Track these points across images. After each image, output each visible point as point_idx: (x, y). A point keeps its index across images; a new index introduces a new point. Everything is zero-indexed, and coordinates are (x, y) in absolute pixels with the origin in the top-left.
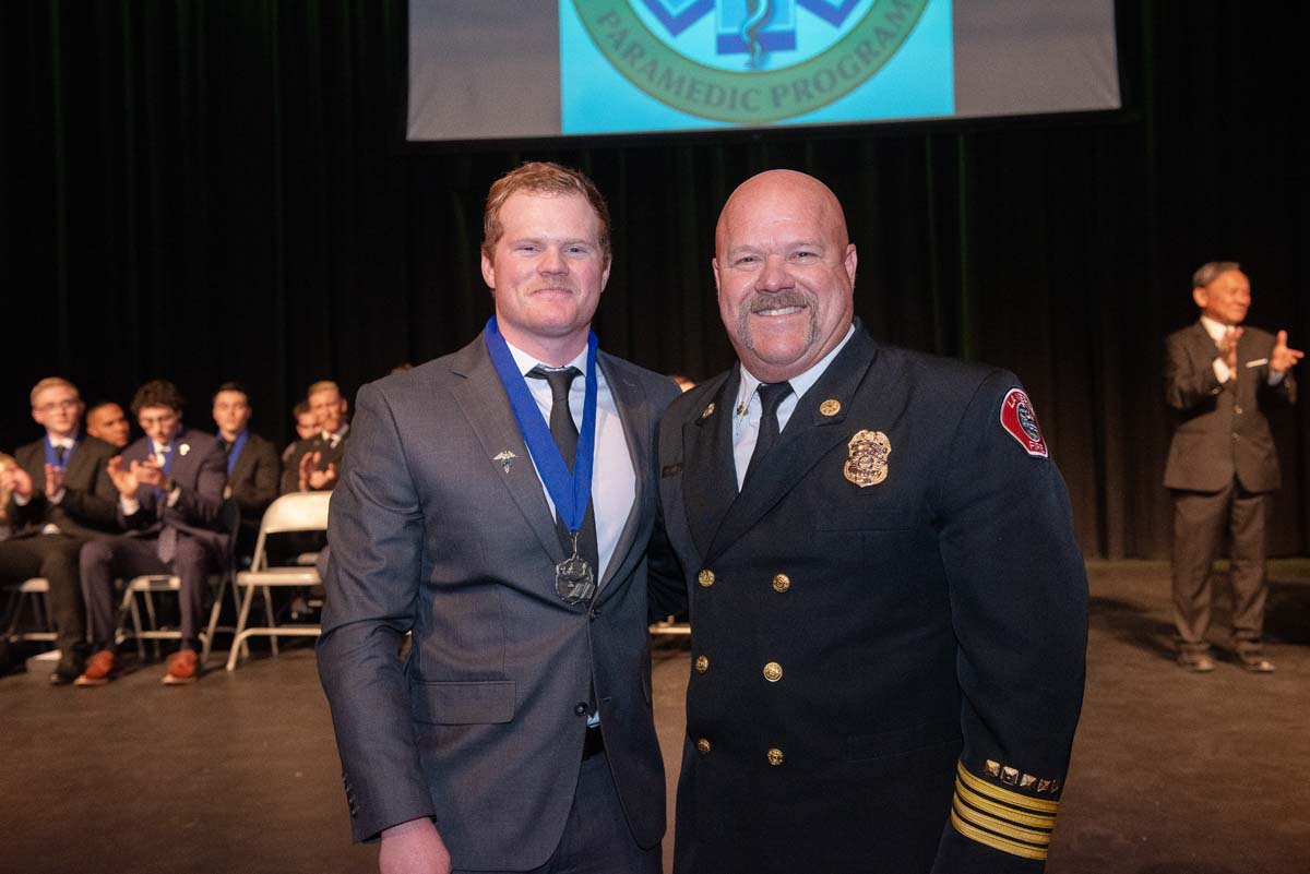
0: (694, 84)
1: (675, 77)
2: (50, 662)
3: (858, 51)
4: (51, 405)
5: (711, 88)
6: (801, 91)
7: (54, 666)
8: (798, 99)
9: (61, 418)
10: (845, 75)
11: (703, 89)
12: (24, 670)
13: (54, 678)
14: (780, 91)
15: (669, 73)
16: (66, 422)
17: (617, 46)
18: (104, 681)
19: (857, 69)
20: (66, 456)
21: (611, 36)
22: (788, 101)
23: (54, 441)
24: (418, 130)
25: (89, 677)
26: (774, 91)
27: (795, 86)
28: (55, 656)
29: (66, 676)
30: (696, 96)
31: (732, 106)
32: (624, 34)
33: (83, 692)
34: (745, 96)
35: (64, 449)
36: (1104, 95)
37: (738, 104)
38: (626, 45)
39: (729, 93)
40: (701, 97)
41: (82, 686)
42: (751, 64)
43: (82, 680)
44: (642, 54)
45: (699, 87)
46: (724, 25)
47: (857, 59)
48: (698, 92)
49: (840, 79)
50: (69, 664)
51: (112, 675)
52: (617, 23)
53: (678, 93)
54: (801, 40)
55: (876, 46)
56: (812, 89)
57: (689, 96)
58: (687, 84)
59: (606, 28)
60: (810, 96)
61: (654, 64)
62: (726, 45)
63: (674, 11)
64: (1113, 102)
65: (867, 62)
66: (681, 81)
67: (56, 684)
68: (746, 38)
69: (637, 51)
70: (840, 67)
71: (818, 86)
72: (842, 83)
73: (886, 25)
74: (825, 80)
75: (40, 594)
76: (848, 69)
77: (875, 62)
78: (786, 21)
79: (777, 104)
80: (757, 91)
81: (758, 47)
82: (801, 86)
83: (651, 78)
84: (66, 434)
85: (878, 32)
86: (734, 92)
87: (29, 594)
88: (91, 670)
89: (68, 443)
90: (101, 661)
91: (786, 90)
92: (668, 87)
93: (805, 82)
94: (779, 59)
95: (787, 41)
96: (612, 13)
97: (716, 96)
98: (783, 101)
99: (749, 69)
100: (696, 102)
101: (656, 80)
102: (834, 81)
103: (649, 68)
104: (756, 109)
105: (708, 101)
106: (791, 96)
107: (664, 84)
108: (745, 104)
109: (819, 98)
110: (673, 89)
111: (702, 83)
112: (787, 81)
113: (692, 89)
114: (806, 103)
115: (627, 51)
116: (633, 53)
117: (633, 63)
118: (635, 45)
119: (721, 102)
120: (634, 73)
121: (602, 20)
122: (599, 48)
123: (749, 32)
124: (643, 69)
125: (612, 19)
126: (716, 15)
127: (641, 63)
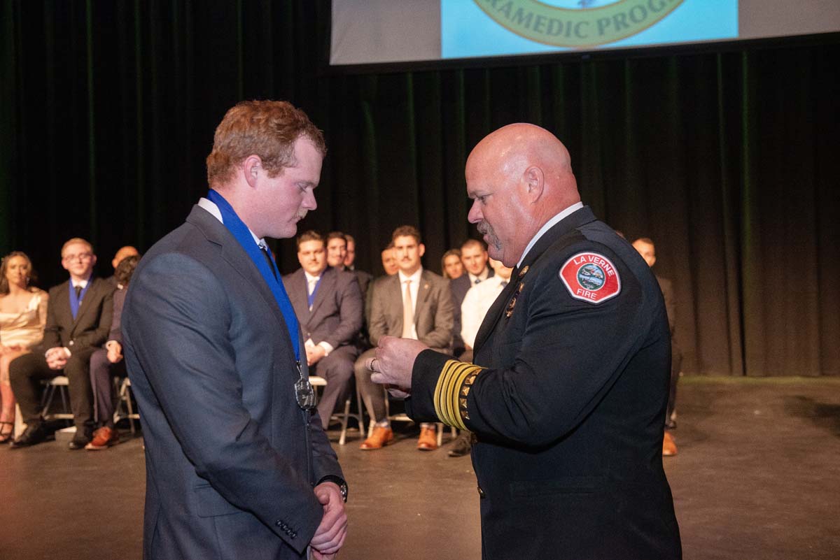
0: (539, 18)
1: (526, 13)
2: (71, 433)
4: (73, 256)
5: (551, 22)
6: (620, 22)
7: (72, 436)
8: (618, 28)
9: (79, 265)
10: (654, 10)
11: (547, 22)
12: (54, 439)
13: (71, 445)
14: (604, 23)
15: (520, 12)
16: (82, 267)
18: (105, 447)
19: (663, 5)
20: (82, 292)
23: (75, 282)
24: (338, 57)
25: (94, 444)
26: (599, 22)
27: (615, 17)
28: (73, 430)
29: (79, 444)
30: (541, 28)
31: (568, 34)
33: (90, 454)
34: (578, 26)
35: (81, 288)
37: (572, 32)
39: (565, 24)
40: (544, 28)
41: (90, 450)
43: (90, 446)
45: (543, 21)
48: (543, 25)
49: (650, 13)
50: (82, 435)
51: (110, 444)
53: (527, 26)
56: (628, 21)
57: (536, 29)
58: (534, 20)
60: (626, 26)
61: (510, 4)
66: (531, 15)
67: (72, 449)
70: (650, 3)
71: (633, 19)
72: (652, 16)
74: (638, 14)
75: (65, 387)
79: (601, 32)
80: (587, 23)
82: (620, 18)
83: (507, 14)
84: (82, 277)
86: (569, 24)
87: (58, 387)
88: (95, 440)
89: (84, 284)
90: (103, 434)
91: (608, 23)
92: (520, 21)
93: (623, 15)
97: (556, 26)
98: (607, 30)
99: (580, 7)
100: (541, 32)
101: (511, 17)
102: (645, 14)
103: (506, 8)
104: (586, 37)
105: (549, 31)
106: (612, 26)
107: (516, 20)
108: (577, 32)
109: (634, 27)
110: (524, 22)
111: (545, 18)
112: (609, 14)
113: (538, 23)
114: (623, 31)
117: (494, 5)
119: (559, 32)
120: (494, 11)
124: (501, 9)
127: (500, 4)
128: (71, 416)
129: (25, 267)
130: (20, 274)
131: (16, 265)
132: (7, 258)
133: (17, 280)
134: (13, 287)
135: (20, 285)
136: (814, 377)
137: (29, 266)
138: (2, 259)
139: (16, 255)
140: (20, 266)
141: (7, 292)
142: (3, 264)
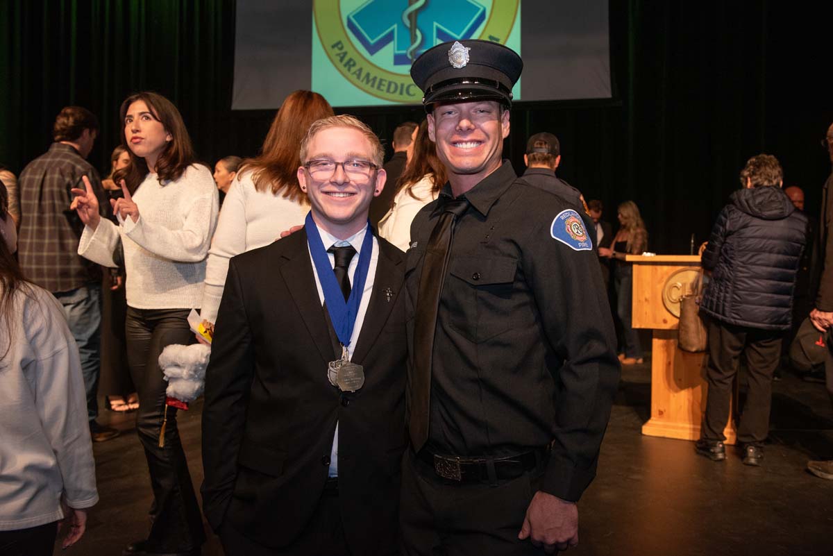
0: (381, 80)
1: (371, 77)
5: (390, 84)
11: (387, 84)
15: (368, 75)
17: (341, 60)
21: (338, 55)
24: (237, 105)
30: (382, 87)
31: (401, 93)
32: (345, 54)
34: (409, 87)
36: (603, 90)
37: (404, 92)
38: (346, 59)
39: (399, 86)
40: (385, 88)
44: (354, 65)
45: (384, 83)
46: (398, 49)
48: (384, 85)
52: (341, 49)
53: (373, 86)
57: (379, 88)
58: (378, 81)
59: (336, 51)
61: (360, 70)
62: (399, 60)
63: (372, 42)
64: (607, 94)
66: (375, 78)
68: (409, 57)
69: (352, 63)
83: (359, 77)
86: (402, 85)
92: (368, 82)
96: (339, 43)
97: (393, 88)
99: (409, 73)
100: (382, 90)
101: (361, 78)
104: (414, 95)
105: (388, 90)
107: (365, 81)
108: (408, 93)
110: (370, 84)
111: (385, 81)
113: (380, 84)
115: (346, 63)
116: (350, 64)
117: (349, 70)
118: (351, 60)
119: (395, 91)
120: (349, 75)
121: (333, 47)
122: (332, 61)
123: (411, 53)
124: (354, 73)
125: (340, 46)
126: (394, 44)
127: (353, 69)
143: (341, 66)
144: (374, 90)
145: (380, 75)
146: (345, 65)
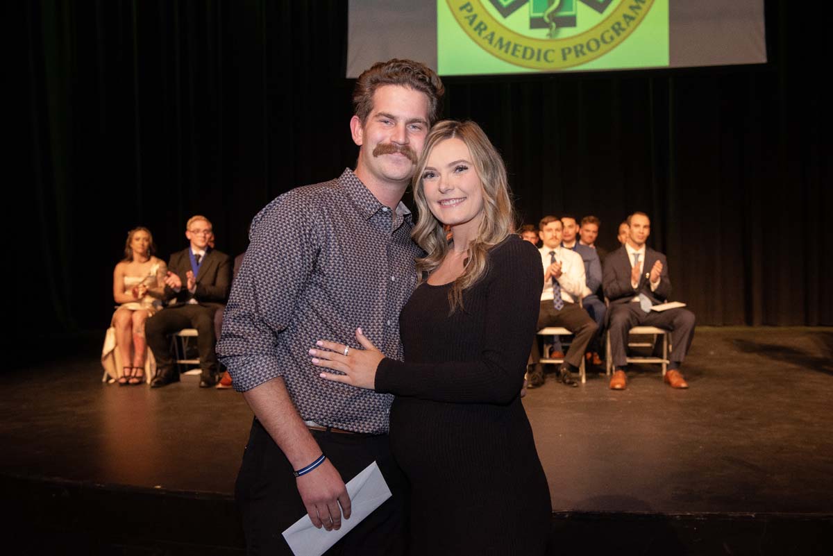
0: (516, 46)
1: (505, 42)
3: (613, 28)
5: (525, 49)
6: (579, 51)
8: (577, 56)
10: (605, 42)
11: (521, 49)
13: (203, 384)
14: (567, 51)
15: (501, 40)
17: (471, 23)
19: (612, 38)
20: (201, 260)
21: (468, 17)
22: (571, 57)
23: (195, 251)
24: (352, 73)
25: (223, 384)
26: (563, 50)
27: (575, 47)
29: (208, 383)
30: (517, 53)
31: (538, 59)
32: (475, 16)
34: (546, 54)
35: (200, 256)
36: (758, 55)
37: (542, 58)
38: (476, 23)
39: (536, 51)
40: (519, 54)
41: (221, 389)
42: (550, 35)
43: (220, 386)
44: (485, 28)
45: (518, 48)
46: (534, 12)
47: (612, 33)
48: (519, 51)
49: (602, 44)
52: (470, 11)
53: (506, 52)
54: (579, 21)
55: (624, 25)
56: (585, 50)
57: (513, 54)
58: (511, 47)
59: (465, 13)
60: (584, 54)
61: (492, 34)
62: (536, 23)
63: (505, 4)
64: (763, 59)
65: (618, 34)
66: (509, 44)
67: (203, 387)
68: (547, 20)
69: (482, 27)
70: (602, 37)
71: (589, 49)
72: (603, 47)
73: (631, 13)
74: (593, 45)
76: (607, 38)
77: (623, 34)
78: (571, 9)
79: (565, 58)
80: (553, 51)
81: (554, 25)
82: (579, 48)
83: (491, 41)
85: (625, 16)
86: (539, 51)
89: (202, 253)
91: (570, 51)
92: (501, 47)
93: (582, 46)
94: (566, 32)
95: (571, 22)
96: (468, 4)
97: (529, 53)
98: (568, 56)
99: (548, 38)
100: (517, 56)
101: (494, 44)
102: (598, 46)
103: (489, 37)
104: (552, 61)
105: (524, 57)
106: (573, 53)
107: (498, 46)
108: (545, 58)
109: (590, 55)
110: (504, 49)
111: (521, 46)
112: (571, 44)
113: (515, 49)
114: (582, 58)
115: (477, 27)
116: (480, 28)
117: (480, 34)
118: (481, 23)
119: (532, 57)
120: (479, 39)
121: (461, 8)
122: (460, 24)
123: (549, 16)
124: (486, 37)
125: (469, 8)
126: (530, 6)
127: (484, 33)
128: (197, 362)
129: (147, 240)
130: (143, 245)
131: (139, 239)
132: (133, 232)
133: (140, 250)
134: (136, 256)
135: (142, 255)
136: (718, 326)
137: (151, 240)
138: (129, 233)
139: (140, 230)
140: (144, 239)
141: (131, 260)
142: (129, 237)
143: (471, 29)
144: (508, 56)
145: (514, 40)
146: (475, 29)
